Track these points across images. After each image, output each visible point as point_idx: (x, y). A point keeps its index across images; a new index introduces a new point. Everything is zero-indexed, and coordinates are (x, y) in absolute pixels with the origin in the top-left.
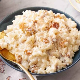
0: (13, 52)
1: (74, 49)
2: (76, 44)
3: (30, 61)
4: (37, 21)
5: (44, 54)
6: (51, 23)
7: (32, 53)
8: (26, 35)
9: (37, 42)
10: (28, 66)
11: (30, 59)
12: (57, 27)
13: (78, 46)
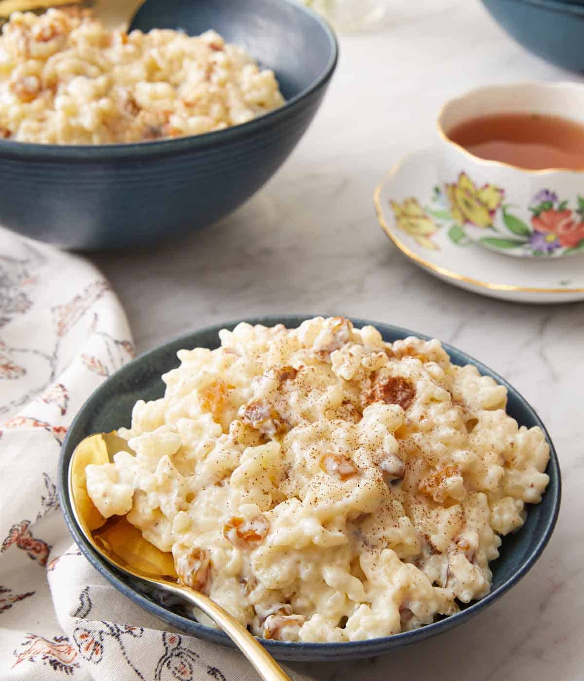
0: (164, 536)
1: (496, 517)
2: (507, 495)
3: (256, 582)
4: (296, 372)
5: (337, 535)
6: (369, 382)
7: (268, 531)
8: (236, 443)
9: (297, 478)
10: (246, 609)
11: (257, 569)
12: (404, 400)
13: (520, 503)
